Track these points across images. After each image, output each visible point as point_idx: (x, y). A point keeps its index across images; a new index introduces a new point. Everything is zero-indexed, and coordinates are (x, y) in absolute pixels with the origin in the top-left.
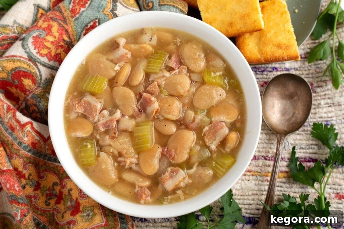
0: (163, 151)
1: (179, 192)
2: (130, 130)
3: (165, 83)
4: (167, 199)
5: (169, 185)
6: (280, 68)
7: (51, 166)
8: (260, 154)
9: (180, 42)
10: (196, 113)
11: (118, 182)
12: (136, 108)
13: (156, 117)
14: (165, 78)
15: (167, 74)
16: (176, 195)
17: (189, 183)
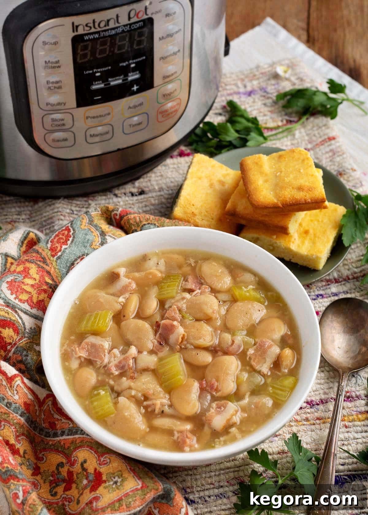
0: (201, 384)
1: (233, 430)
2: (152, 367)
3: (187, 306)
4: (220, 442)
5: (218, 422)
6: (326, 294)
7: (51, 443)
8: (327, 396)
9: (195, 262)
10: (233, 334)
11: (149, 431)
12: (155, 340)
13: (183, 347)
14: (185, 301)
15: (187, 295)
16: (230, 435)
17: (244, 418)
